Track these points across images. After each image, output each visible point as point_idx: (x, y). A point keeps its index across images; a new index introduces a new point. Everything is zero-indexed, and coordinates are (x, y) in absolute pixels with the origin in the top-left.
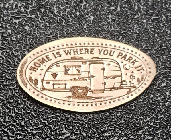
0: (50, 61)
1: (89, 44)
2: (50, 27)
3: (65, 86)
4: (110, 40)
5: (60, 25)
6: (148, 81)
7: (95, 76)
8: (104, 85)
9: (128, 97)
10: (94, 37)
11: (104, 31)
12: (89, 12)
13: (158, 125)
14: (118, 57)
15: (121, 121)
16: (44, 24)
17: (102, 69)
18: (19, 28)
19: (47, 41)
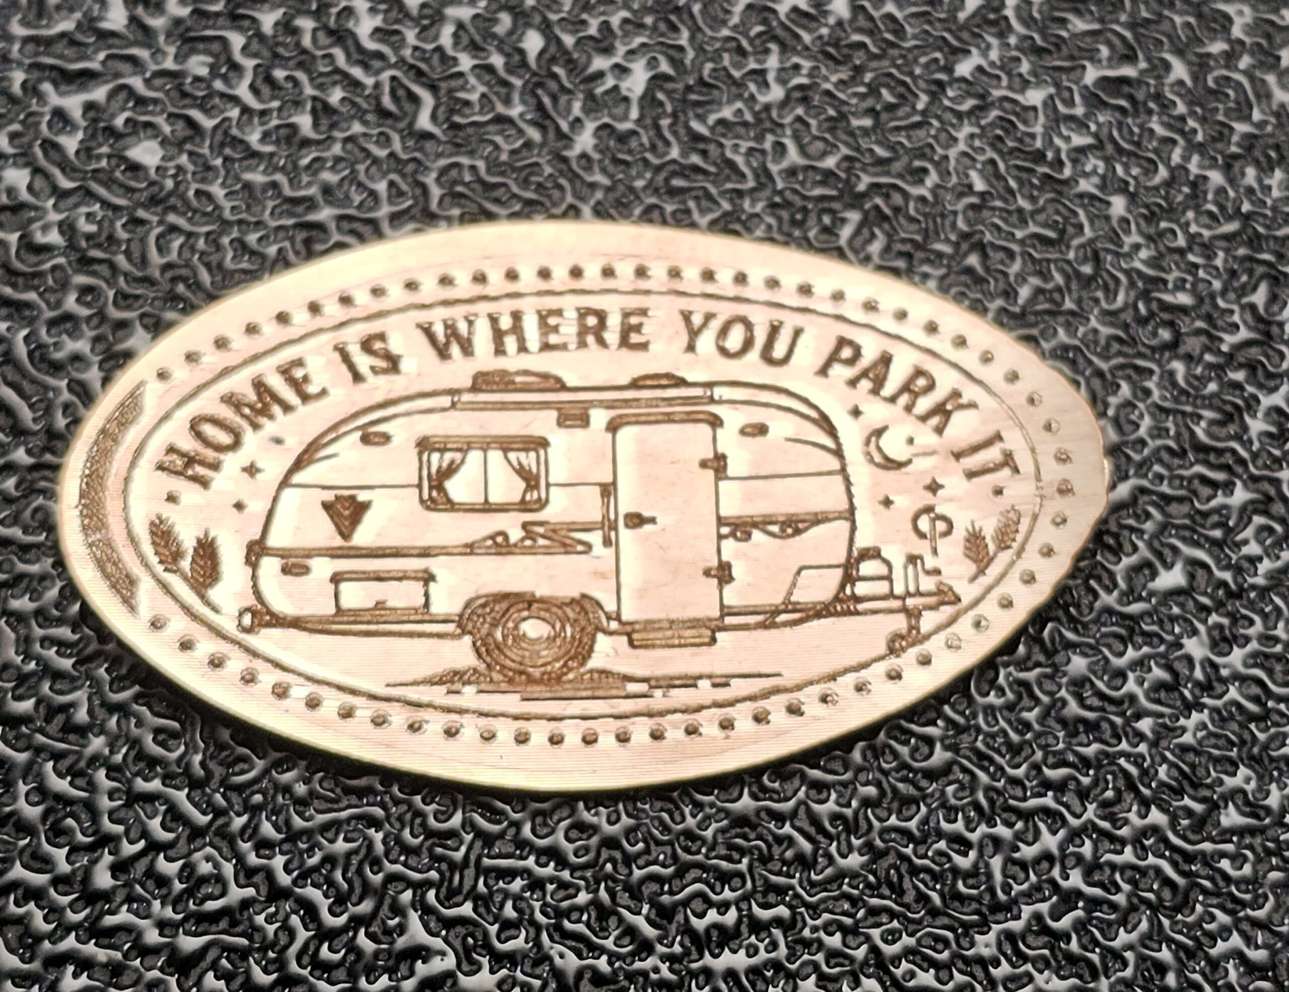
0: (312, 406)
1: (608, 272)
2: (318, 143)
3: (427, 595)
4: (772, 240)
5: (400, 131)
6: (1048, 552)
7: (652, 520)
8: (715, 581)
9: (895, 676)
10: (651, 221)
11: (728, 179)
12: (619, 32)
13: (1118, 889)
14: (823, 371)
15: (845, 856)
16: (275, 122)
17: (704, 464)
18: (90, 157)
19: (297, 253)
